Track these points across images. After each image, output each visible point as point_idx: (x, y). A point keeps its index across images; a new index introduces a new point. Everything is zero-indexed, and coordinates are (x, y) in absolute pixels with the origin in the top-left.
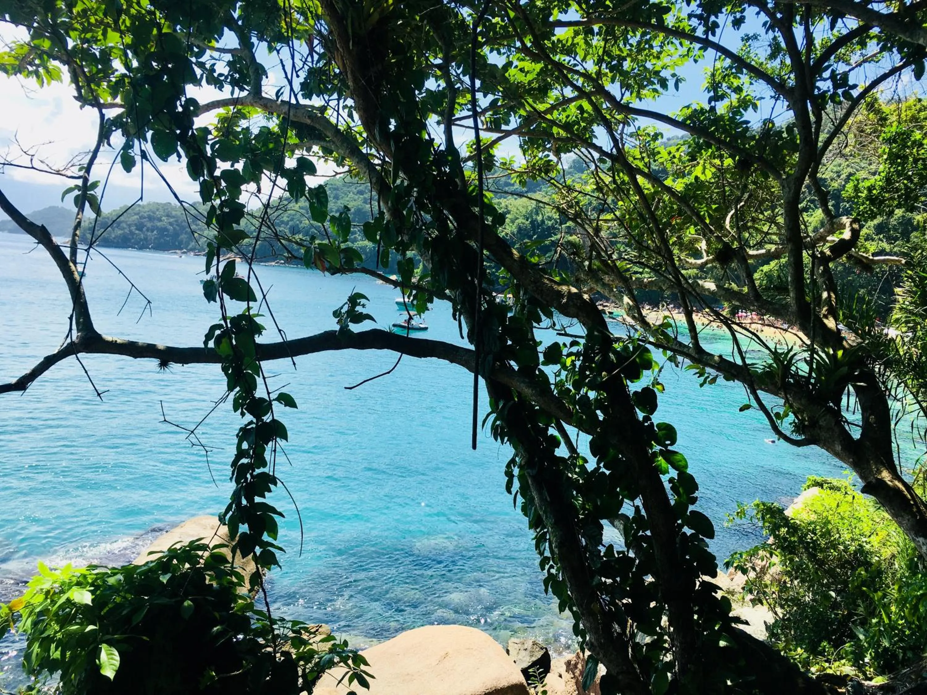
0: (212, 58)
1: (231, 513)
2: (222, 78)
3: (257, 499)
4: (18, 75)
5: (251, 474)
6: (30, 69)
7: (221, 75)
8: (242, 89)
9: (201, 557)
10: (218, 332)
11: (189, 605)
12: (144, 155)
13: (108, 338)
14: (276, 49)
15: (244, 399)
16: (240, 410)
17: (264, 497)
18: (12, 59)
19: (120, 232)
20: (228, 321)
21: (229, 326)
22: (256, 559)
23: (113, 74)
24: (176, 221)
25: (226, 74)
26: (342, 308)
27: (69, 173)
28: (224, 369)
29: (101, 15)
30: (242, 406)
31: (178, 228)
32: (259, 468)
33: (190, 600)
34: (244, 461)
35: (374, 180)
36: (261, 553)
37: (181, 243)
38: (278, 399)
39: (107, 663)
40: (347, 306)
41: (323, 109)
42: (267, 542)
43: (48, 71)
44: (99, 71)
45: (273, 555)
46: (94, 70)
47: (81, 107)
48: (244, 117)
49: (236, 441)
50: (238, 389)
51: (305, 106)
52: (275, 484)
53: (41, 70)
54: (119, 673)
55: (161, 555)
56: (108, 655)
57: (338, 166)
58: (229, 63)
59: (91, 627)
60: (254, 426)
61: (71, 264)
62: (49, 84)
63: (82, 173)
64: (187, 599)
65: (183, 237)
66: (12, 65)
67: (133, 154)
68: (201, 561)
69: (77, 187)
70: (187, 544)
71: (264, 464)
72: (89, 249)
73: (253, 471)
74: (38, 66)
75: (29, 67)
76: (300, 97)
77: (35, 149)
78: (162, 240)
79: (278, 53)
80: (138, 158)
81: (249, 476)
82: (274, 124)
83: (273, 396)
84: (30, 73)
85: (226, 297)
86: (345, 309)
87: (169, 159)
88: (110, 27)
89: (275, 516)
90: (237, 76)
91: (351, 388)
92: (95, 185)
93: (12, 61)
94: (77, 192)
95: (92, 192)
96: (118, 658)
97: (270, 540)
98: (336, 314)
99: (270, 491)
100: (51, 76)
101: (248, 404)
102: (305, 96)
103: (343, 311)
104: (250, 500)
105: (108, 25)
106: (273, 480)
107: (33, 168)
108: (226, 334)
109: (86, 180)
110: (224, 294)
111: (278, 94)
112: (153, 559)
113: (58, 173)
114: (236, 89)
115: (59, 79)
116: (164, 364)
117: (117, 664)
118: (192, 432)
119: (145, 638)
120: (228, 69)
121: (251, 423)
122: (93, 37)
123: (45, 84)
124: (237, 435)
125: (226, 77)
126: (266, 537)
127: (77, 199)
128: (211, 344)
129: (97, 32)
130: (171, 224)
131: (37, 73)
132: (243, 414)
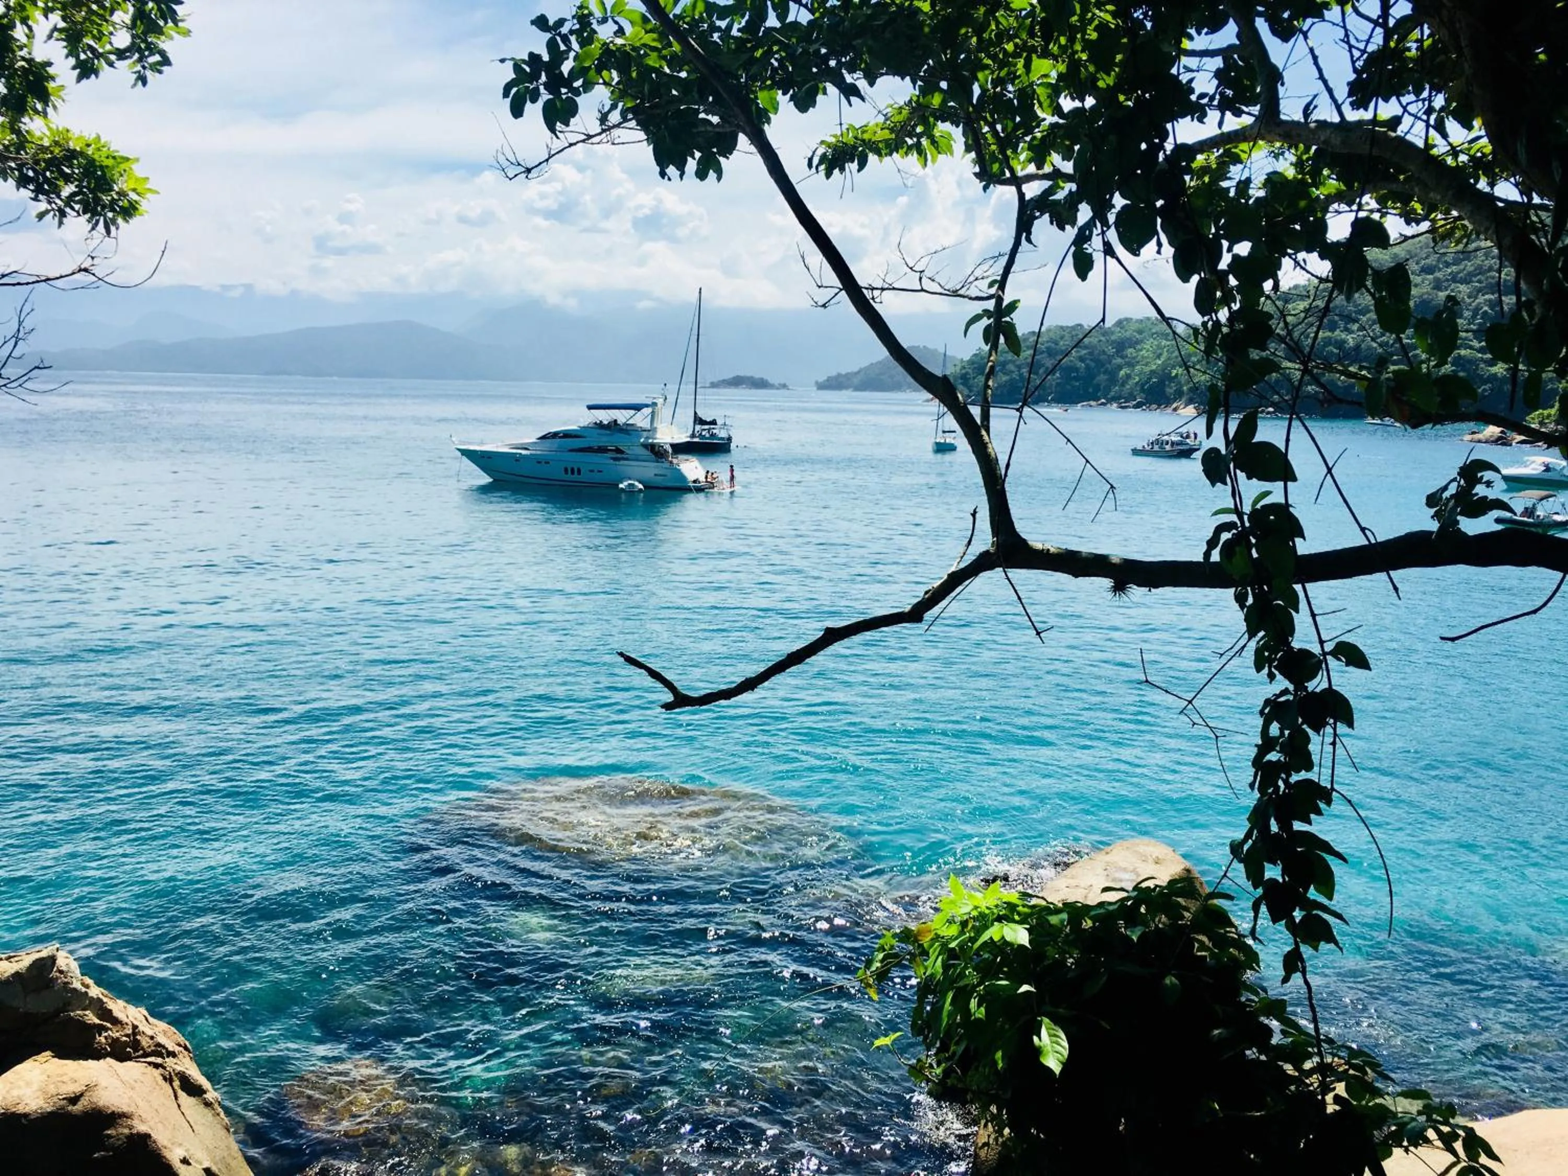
0: (1188, 70)
1: (1250, 841)
2: (1205, 101)
3: (1298, 826)
4: (895, 154)
5: (1286, 782)
6: (910, 141)
7: (1202, 96)
8: (1238, 113)
9: (1187, 909)
10: (1225, 536)
11: (1172, 984)
12: (1109, 250)
13: (1037, 544)
14: (1301, 31)
15: (1274, 651)
16: (1266, 671)
17: (1310, 823)
18: (887, 131)
19: (1005, 378)
20: (1246, 517)
21: (1247, 524)
22: (1292, 927)
23: (1038, 126)
24: (1091, 354)
25: (1211, 91)
26: (1445, 488)
27: (974, 292)
28: (1240, 599)
29: (1024, 36)
30: (1270, 661)
31: (1093, 364)
32: (1298, 771)
33: (1174, 975)
34: (1273, 756)
35: (1507, 241)
36: (1304, 918)
37: (1097, 388)
38: (1335, 653)
39: (1049, 1048)
40: (1455, 484)
41: (1395, 122)
42: (1315, 901)
43: (934, 142)
44: (1017, 127)
45: (1326, 925)
46: (1010, 125)
47: (985, 188)
48: (1237, 160)
49: (1260, 722)
50: (1262, 634)
51: (1360, 123)
52: (1329, 802)
53: (924, 142)
54: (1067, 1065)
55: (1124, 894)
56: (1050, 1035)
57: (1408, 223)
58: (1218, 74)
59: (1025, 988)
60: (1291, 698)
61: (984, 433)
62: (934, 161)
63: (993, 291)
64: (1169, 973)
65: (1102, 378)
66: (886, 141)
67: (1090, 251)
68: (1187, 914)
69: (987, 313)
70: (1164, 884)
71: (1309, 766)
72: (1022, 407)
73: (1289, 775)
74: (919, 136)
75: (907, 139)
76: (1347, 109)
77: (925, 261)
78: (1068, 387)
79: (1306, 38)
80: (1098, 257)
81: (1281, 783)
82: (1286, 166)
83: (1329, 647)
84: (910, 148)
85: (1241, 475)
86: (1452, 489)
87: (1143, 251)
88: (1036, 52)
89: (1329, 858)
90: (1229, 92)
91: (1452, 640)
92: (1013, 306)
93: (886, 135)
94: (985, 322)
95: (1007, 319)
96: (1065, 1044)
97: (1322, 899)
98: (1432, 500)
99: (1319, 812)
100: (937, 148)
101: (1280, 660)
102: (1355, 106)
103: (1446, 494)
104: (1285, 825)
105: (1033, 50)
106: (1326, 795)
107: (922, 290)
108: (1240, 540)
109: (1000, 300)
110: (1238, 472)
111: (1307, 112)
112: (1113, 900)
113: (955, 294)
114: (1228, 114)
115: (950, 150)
116: (1119, 587)
117: (1066, 1053)
118: (1190, 702)
119: (1104, 1024)
120: (1215, 82)
121: (1285, 692)
122: (1008, 74)
123: (929, 163)
124: (1262, 713)
125: (1212, 98)
126: (1313, 894)
127: (987, 330)
128: (1215, 556)
129: (1015, 65)
130: (1082, 359)
131: (918, 148)
132: (1271, 677)
